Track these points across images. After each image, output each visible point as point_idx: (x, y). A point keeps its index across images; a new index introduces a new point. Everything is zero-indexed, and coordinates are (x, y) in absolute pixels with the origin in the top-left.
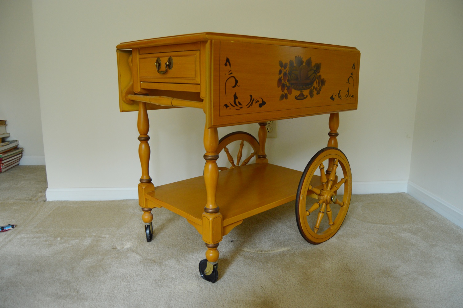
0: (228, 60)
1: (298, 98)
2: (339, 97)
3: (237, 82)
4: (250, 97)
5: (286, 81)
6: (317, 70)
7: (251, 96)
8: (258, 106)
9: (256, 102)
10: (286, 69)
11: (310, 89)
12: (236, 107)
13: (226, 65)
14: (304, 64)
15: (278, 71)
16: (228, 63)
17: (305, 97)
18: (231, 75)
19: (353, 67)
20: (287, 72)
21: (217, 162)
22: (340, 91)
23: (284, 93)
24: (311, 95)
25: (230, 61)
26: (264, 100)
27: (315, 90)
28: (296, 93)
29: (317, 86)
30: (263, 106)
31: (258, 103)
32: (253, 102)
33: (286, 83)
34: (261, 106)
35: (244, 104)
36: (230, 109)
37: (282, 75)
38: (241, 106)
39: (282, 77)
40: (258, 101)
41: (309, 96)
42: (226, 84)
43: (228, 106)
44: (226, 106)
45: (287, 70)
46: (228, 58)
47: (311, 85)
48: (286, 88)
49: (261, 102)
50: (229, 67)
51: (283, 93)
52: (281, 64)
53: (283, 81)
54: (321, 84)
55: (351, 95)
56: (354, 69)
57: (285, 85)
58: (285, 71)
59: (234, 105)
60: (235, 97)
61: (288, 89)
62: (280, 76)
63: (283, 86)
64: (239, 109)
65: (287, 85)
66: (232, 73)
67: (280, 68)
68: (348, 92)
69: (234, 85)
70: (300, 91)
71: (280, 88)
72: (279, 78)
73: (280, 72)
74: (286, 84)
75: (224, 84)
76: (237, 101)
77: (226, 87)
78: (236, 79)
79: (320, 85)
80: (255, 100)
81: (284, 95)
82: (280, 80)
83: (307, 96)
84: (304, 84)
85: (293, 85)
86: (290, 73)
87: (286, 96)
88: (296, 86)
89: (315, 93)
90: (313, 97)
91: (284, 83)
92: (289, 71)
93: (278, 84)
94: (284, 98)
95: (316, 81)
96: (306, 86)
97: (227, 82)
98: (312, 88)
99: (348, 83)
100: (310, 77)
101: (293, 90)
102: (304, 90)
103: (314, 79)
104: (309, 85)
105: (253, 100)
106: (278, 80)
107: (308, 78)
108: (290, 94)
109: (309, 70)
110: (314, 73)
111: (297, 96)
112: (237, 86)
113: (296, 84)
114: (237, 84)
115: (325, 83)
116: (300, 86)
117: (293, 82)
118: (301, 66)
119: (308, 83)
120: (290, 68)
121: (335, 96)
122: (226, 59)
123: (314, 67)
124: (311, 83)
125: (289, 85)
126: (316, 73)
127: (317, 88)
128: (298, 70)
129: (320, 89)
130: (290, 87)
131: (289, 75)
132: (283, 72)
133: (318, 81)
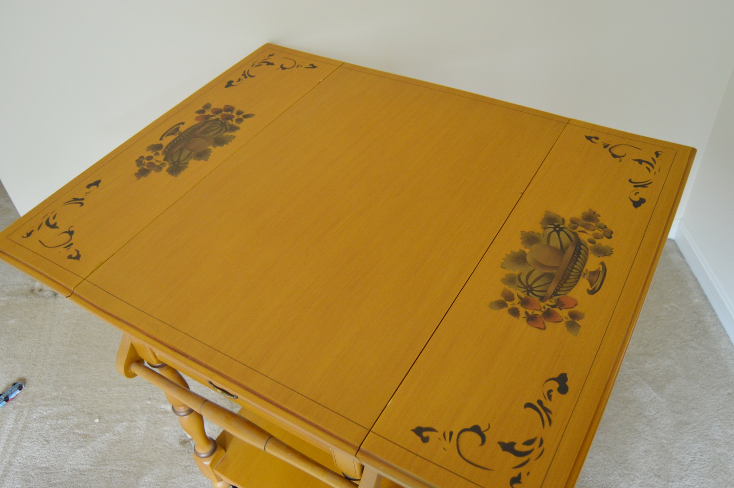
0: (419, 431)
1: (594, 289)
2: (643, 186)
3: (476, 429)
4: (530, 410)
5: (542, 304)
6: (556, 224)
7: (529, 405)
8: (561, 396)
9: (550, 397)
10: (516, 296)
11: (590, 252)
12: (532, 456)
13: (425, 440)
14: (527, 251)
15: (509, 317)
16: (425, 434)
17: (601, 269)
18: (455, 436)
19: (593, 140)
20: (523, 296)
22: (630, 181)
23: (566, 318)
24: (602, 252)
25: (424, 426)
26: (556, 375)
27: (598, 241)
28: (580, 291)
29: (590, 232)
30: (568, 383)
31: (555, 393)
32: (545, 405)
33: (544, 307)
34: (563, 389)
35: (537, 431)
36: (528, 474)
37: (522, 310)
38: (537, 442)
39: (527, 313)
40: (550, 391)
41: (605, 259)
42: (467, 457)
43: (520, 476)
44: (516, 480)
45: (519, 296)
46: (414, 428)
47: (582, 246)
48: (557, 310)
49: (555, 385)
50: (433, 433)
51: (565, 320)
52: (501, 304)
53: (536, 312)
54: (591, 223)
55: (654, 156)
56: (597, 138)
57: (548, 309)
58: (517, 300)
59: (525, 459)
60: (509, 447)
61: (560, 304)
62: (522, 315)
63: (548, 315)
64: (540, 450)
65: (551, 304)
66: (451, 434)
67: (505, 310)
68: (643, 163)
69: (478, 439)
70: (581, 277)
71: (549, 325)
72: (525, 320)
73: (515, 312)
74: (547, 307)
75: (465, 462)
76: (519, 447)
77: (473, 461)
78: (469, 427)
79: (594, 224)
80: (542, 399)
81: (569, 319)
82: (531, 319)
83: (603, 264)
84: (570, 263)
85: (559, 291)
86: (529, 289)
87: (574, 316)
88: (565, 285)
89: (604, 242)
90: (612, 249)
91: (543, 310)
92: (523, 292)
93: (537, 326)
94: (576, 321)
95: (580, 232)
96: (579, 259)
97: (463, 454)
98: (590, 245)
99: (621, 158)
100: (563, 244)
101: (571, 294)
102: (583, 267)
103: (572, 236)
104: (579, 253)
105: (540, 402)
106: (529, 324)
107: (563, 250)
108: (576, 305)
109: (545, 243)
110: (558, 232)
111: (590, 289)
112: (485, 433)
113: (560, 283)
114: (482, 430)
115: (595, 213)
116: (572, 274)
117: (551, 289)
118: (528, 259)
119: (574, 253)
120: (518, 286)
121: (637, 194)
122: (414, 434)
123: (545, 228)
124: (577, 246)
125: (553, 301)
126: (562, 229)
127: (597, 234)
128: (532, 269)
129: (602, 229)
130: (558, 300)
131: (530, 294)
132: (518, 306)
133: (580, 228)
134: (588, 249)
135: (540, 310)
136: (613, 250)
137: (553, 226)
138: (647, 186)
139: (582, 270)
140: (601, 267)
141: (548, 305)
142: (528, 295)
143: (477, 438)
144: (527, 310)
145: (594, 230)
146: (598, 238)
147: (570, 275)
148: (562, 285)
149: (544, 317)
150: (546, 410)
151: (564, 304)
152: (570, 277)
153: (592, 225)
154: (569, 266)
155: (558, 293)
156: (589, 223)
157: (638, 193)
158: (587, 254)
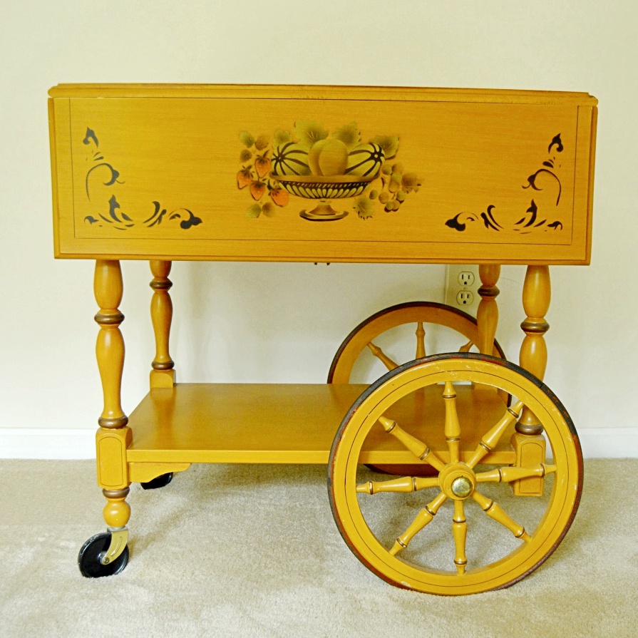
0: (90, 133)
1: (309, 216)
2: (487, 223)
3: (115, 174)
4: (154, 207)
5: (267, 177)
6: (383, 152)
7: (157, 205)
8: (179, 225)
9: (173, 217)
10: (265, 150)
11: (357, 198)
12: (116, 223)
13: (86, 142)
14: (330, 138)
15: (239, 154)
16: (90, 139)
17: (337, 214)
18: (101, 162)
19: (556, 145)
20: (270, 156)
21: (120, 327)
22: (490, 208)
23: (261, 203)
24: (362, 209)
25: (96, 135)
26: (196, 215)
27: (377, 200)
28: (297, 204)
29: (386, 190)
30: (193, 226)
31: (178, 220)
32: (163, 216)
33: (264, 180)
34: (185, 225)
35: (138, 219)
36: (100, 226)
37: (251, 162)
38: (129, 223)
39: (250, 167)
40: (179, 216)
41: (353, 214)
42: (89, 179)
43: (96, 221)
44: (91, 220)
45: (266, 152)
46: (91, 128)
47: (361, 188)
48: (267, 191)
49: (187, 218)
50: (95, 145)
51: (258, 203)
52: (249, 142)
53: (255, 175)
54: (401, 186)
55: (549, 222)
56: (560, 149)
57: (265, 184)
58: (261, 153)
59: (110, 218)
60: (114, 204)
61: (274, 192)
62: (246, 164)
63: (258, 186)
64: (124, 227)
65: (272, 184)
66: (102, 158)
67: (244, 147)
68: (531, 214)
69: (109, 180)
70: (318, 200)
71: (246, 191)
72: (242, 168)
73: (246, 156)
74: (266, 182)
75: (85, 178)
76: (116, 211)
77: (89, 184)
78: (114, 168)
79: (401, 189)
80: (168, 213)
81: (261, 206)
82: (246, 173)
83: (346, 214)
84: (332, 184)
85: (291, 185)
86: (280, 158)
87: (267, 208)
88: (301, 189)
89: (376, 207)
90: (371, 217)
91: (261, 180)
92: (274, 155)
93: (240, 182)
94: (262, 212)
95: (382, 179)
96: (342, 190)
97: (90, 174)
98: (367, 194)
99: (531, 186)
100: (357, 168)
101: (292, 197)
102: (334, 197)
103: (373, 173)
104: (351, 188)
105: (164, 212)
106: (238, 174)
107: (347, 171)
108: (281, 206)
109: (349, 151)
110: (372, 158)
111: (307, 212)
112: (116, 182)
113: (301, 183)
114: (117, 179)
115: (419, 185)
116: (319, 190)
117: (290, 178)
118: (319, 144)
119: (348, 183)
120: (278, 148)
121: (470, 220)
122: (86, 131)
123: (371, 144)
124: (360, 183)
125: (276, 184)
126: (378, 160)
127: (388, 197)
128: (307, 152)
129: (397, 199)
130: (280, 189)
131: (275, 161)
132: (254, 157)
133: (387, 178)
134: (361, 194)
135: (259, 177)
136: (369, 218)
137: (378, 150)
138: (489, 226)
139: (329, 197)
140: (342, 213)
141: (269, 182)
142: (273, 160)
143: (109, 178)
144: (254, 166)
145: (392, 192)
146: (380, 198)
147: (316, 189)
148: (300, 185)
149: (253, 184)
150: (160, 219)
151: (276, 195)
152: (314, 190)
153: (398, 187)
154: (328, 184)
155: (288, 186)
156: (400, 183)
157: (473, 220)
158: (352, 196)
